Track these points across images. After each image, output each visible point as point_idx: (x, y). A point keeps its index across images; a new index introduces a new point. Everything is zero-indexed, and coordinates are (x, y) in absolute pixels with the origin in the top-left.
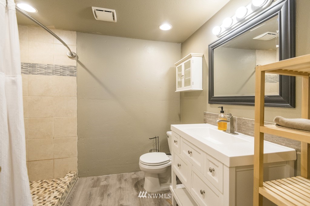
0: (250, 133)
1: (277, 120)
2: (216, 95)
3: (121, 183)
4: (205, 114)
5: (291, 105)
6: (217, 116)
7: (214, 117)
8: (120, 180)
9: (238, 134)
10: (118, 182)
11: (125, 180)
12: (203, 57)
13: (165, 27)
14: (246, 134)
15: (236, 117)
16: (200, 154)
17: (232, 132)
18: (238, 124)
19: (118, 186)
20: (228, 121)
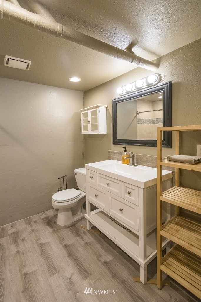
0: (145, 164)
1: (168, 157)
2: (119, 138)
3: (32, 226)
4: (109, 152)
5: (170, 146)
6: (121, 154)
7: (117, 154)
8: (29, 223)
9: (137, 166)
10: (28, 226)
11: (35, 222)
12: (107, 107)
13: (75, 79)
14: (142, 165)
15: (135, 154)
16: (118, 184)
17: (134, 165)
18: (137, 159)
19: (29, 229)
20: (131, 158)
